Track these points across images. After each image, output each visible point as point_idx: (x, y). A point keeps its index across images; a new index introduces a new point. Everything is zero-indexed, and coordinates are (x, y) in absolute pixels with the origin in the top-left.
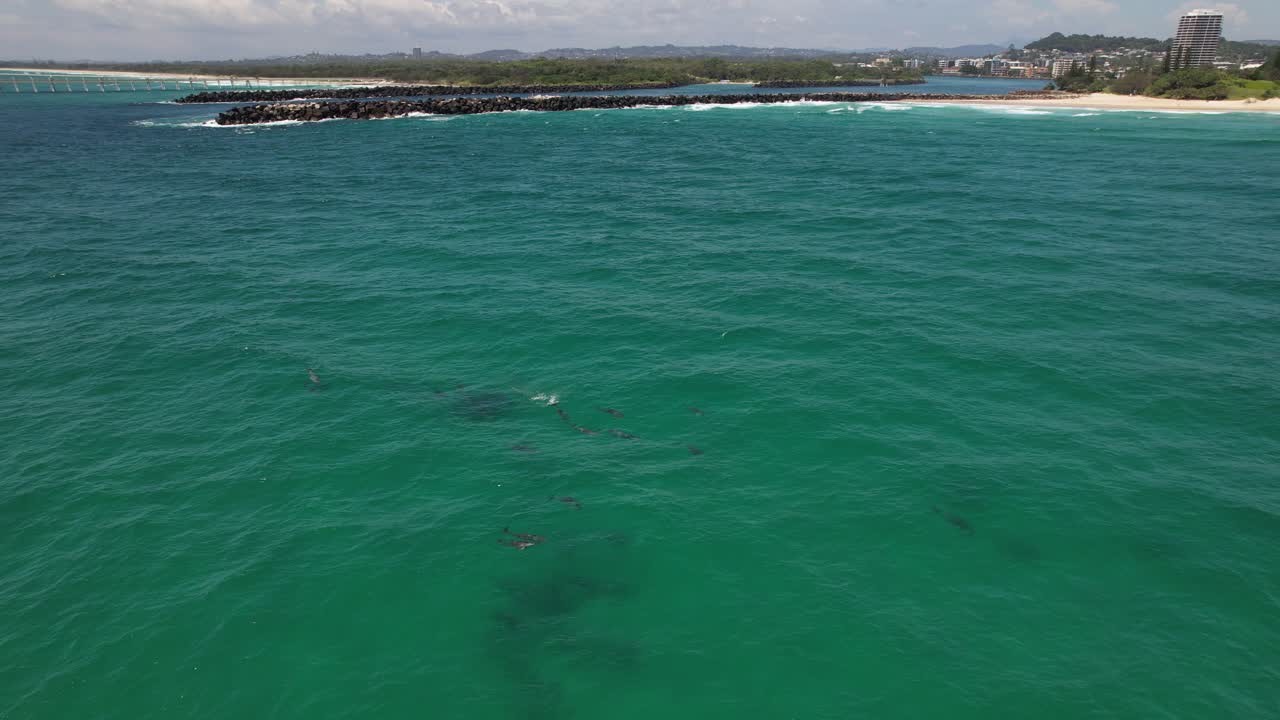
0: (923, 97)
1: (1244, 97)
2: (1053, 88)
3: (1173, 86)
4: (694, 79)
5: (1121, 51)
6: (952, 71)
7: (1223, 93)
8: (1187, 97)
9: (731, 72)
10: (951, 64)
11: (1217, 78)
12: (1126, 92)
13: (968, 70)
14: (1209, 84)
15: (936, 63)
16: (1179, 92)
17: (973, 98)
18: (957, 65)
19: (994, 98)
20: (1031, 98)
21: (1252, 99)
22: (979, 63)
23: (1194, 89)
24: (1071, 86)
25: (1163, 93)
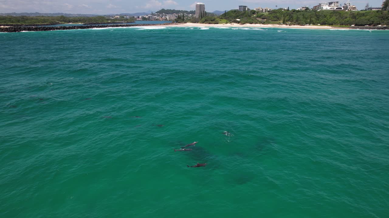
0: (143, 25)
1: (222, 23)
2: (174, 22)
3: (206, 20)
4: (59, 22)
5: (180, 14)
6: (139, 19)
7: (217, 22)
8: (210, 23)
9: (72, 20)
10: (138, 17)
11: (215, 19)
12: (195, 23)
13: (144, 19)
14: (214, 20)
15: (133, 17)
16: (208, 22)
17: (157, 25)
18: (140, 17)
19: (162, 25)
20: (172, 25)
21: (224, 24)
22: (147, 17)
23: (211, 21)
24: (179, 22)
25: (204, 22)
